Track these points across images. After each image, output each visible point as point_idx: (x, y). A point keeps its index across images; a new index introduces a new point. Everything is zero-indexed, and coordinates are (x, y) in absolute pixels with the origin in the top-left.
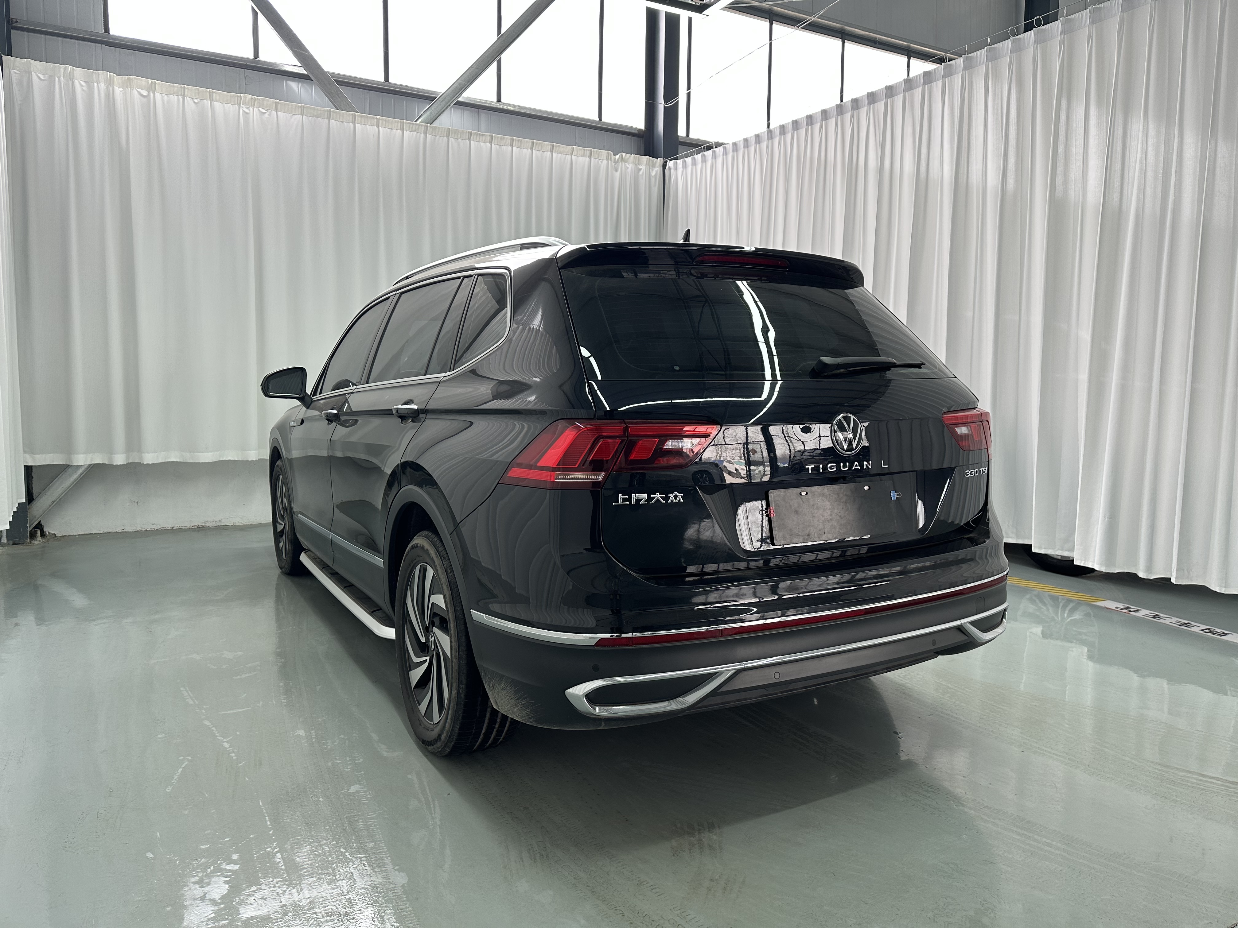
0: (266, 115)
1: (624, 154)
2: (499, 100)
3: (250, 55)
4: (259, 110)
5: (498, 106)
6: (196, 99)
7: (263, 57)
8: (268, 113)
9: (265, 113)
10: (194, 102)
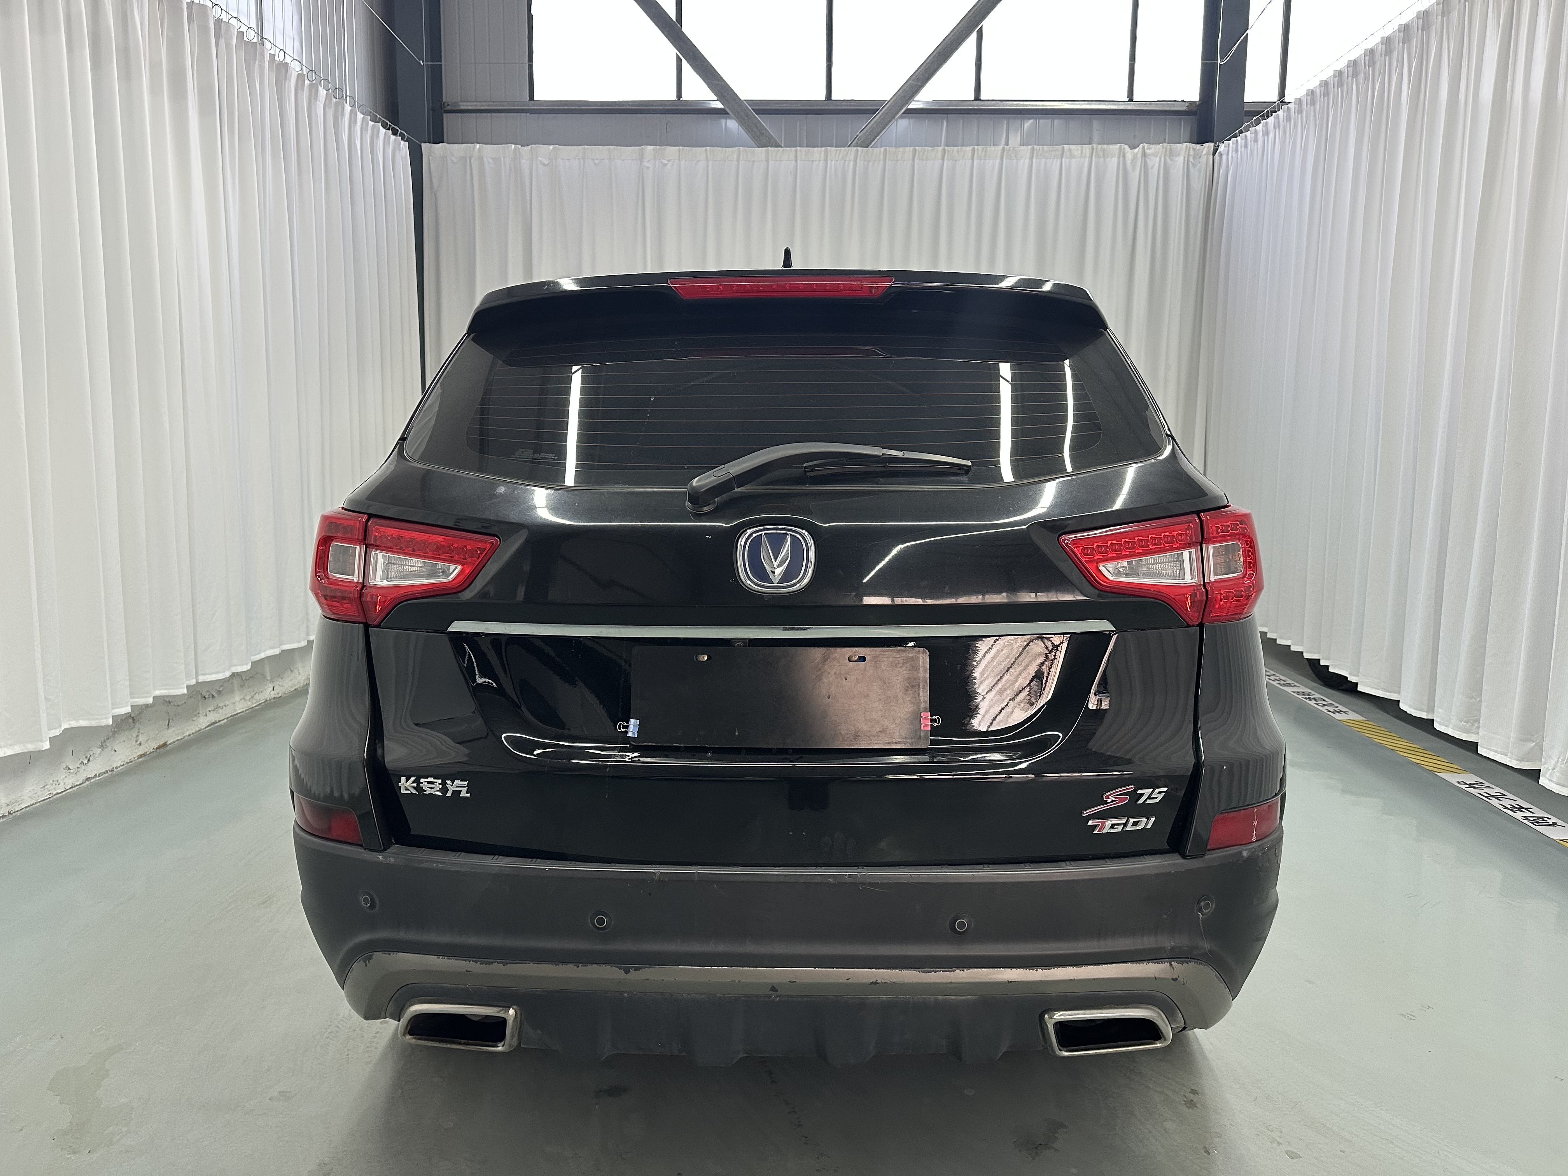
0: (668, 166)
1: (1146, 145)
2: (977, 98)
3: (673, 97)
4: (661, 162)
5: (977, 105)
6: (597, 159)
7: (685, 97)
8: (670, 164)
9: (667, 164)
10: (595, 164)
